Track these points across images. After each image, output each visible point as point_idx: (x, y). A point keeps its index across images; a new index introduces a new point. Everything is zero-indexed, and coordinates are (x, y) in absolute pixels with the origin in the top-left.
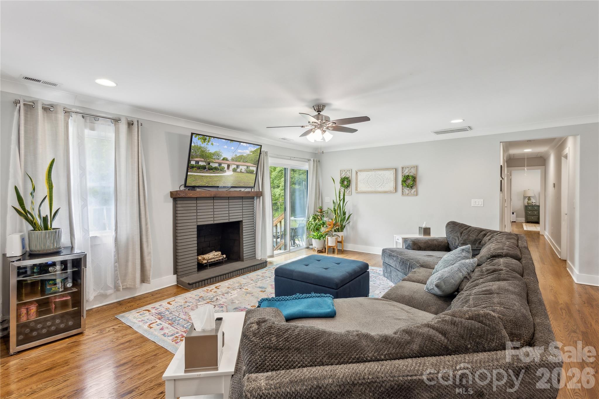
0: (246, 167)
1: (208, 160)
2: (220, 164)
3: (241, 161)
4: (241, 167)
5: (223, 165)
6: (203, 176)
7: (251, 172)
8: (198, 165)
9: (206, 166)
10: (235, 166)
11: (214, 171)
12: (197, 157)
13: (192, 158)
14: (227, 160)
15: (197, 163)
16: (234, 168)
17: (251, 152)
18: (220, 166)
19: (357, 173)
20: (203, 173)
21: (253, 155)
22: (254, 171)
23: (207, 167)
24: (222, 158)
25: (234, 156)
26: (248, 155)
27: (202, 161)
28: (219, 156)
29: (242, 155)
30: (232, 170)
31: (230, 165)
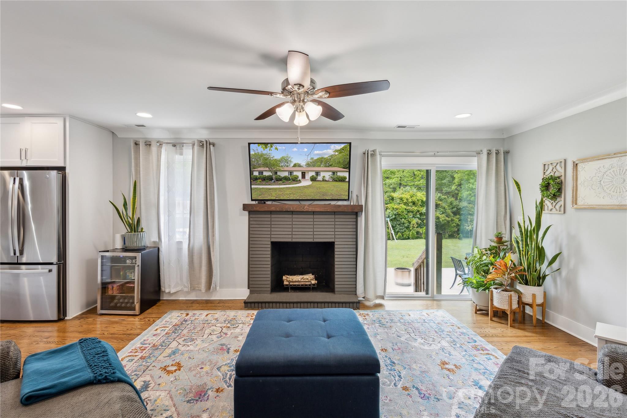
0: (331, 173)
1: (274, 168)
2: (291, 172)
3: (322, 166)
4: (322, 174)
5: (295, 173)
6: (270, 189)
7: (342, 180)
8: (262, 176)
9: (272, 176)
10: (313, 174)
11: (283, 182)
12: (260, 167)
13: (255, 168)
14: (299, 166)
15: (261, 173)
16: (313, 176)
17: (336, 151)
18: (291, 175)
19: (576, 165)
20: (269, 185)
21: (341, 155)
22: (346, 178)
23: (274, 177)
24: (292, 165)
25: (309, 159)
26: (332, 156)
27: (266, 171)
28: (288, 163)
29: (322, 158)
30: (309, 179)
31: (305, 173)
